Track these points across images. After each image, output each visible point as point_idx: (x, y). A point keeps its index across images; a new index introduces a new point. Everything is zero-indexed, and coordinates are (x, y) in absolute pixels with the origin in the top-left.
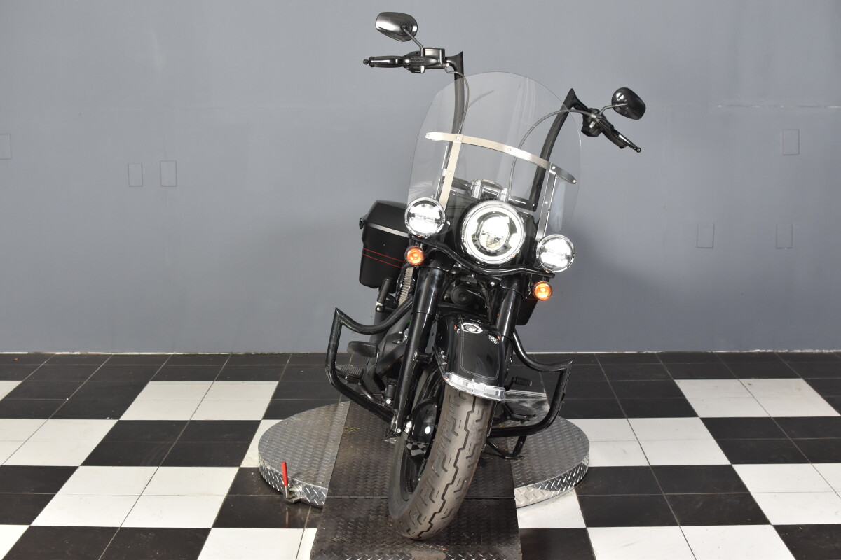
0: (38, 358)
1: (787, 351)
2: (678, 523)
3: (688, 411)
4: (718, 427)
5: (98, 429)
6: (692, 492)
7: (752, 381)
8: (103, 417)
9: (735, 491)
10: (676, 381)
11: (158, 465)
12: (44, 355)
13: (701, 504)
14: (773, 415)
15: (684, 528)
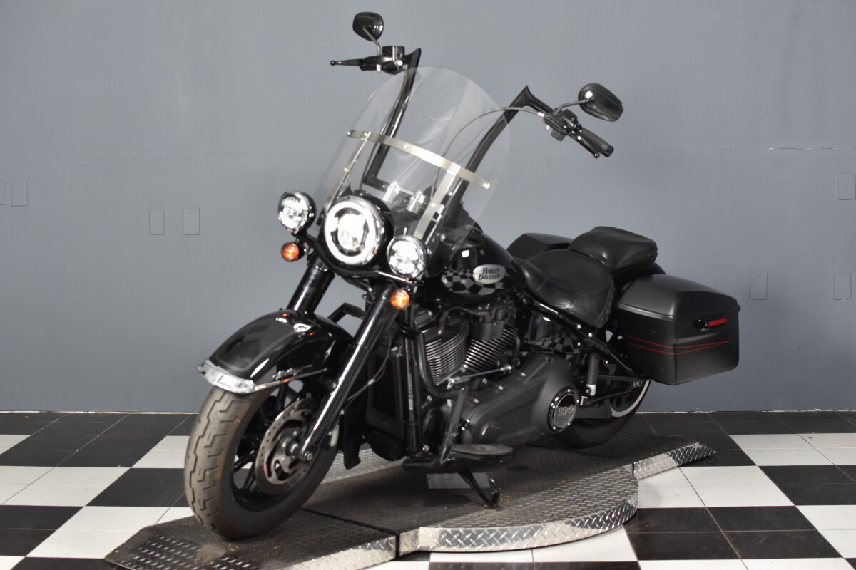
0: (50, 416)
1: (848, 410)
2: (739, 556)
3: (745, 461)
4: (777, 474)
5: (109, 476)
6: (754, 529)
7: (813, 435)
8: (115, 465)
9: (800, 529)
10: (731, 436)
11: (170, 505)
12: (57, 414)
13: (763, 540)
14: (837, 464)
15: (746, 561)
